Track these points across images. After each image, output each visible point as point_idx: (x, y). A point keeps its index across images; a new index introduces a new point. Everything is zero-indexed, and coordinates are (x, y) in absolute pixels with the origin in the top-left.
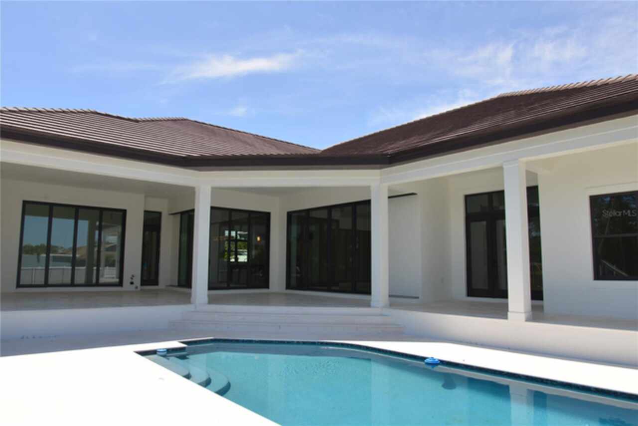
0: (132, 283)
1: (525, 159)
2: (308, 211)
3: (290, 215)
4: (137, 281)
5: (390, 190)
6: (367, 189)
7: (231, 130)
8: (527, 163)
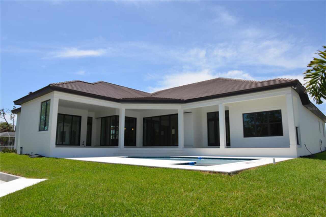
0: (83, 144)
1: (224, 103)
2: (152, 118)
3: (144, 119)
4: (85, 143)
5: (184, 111)
6: (177, 110)
7: (121, 86)
8: (225, 104)
